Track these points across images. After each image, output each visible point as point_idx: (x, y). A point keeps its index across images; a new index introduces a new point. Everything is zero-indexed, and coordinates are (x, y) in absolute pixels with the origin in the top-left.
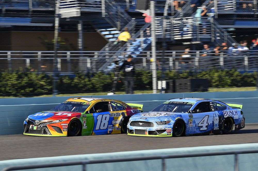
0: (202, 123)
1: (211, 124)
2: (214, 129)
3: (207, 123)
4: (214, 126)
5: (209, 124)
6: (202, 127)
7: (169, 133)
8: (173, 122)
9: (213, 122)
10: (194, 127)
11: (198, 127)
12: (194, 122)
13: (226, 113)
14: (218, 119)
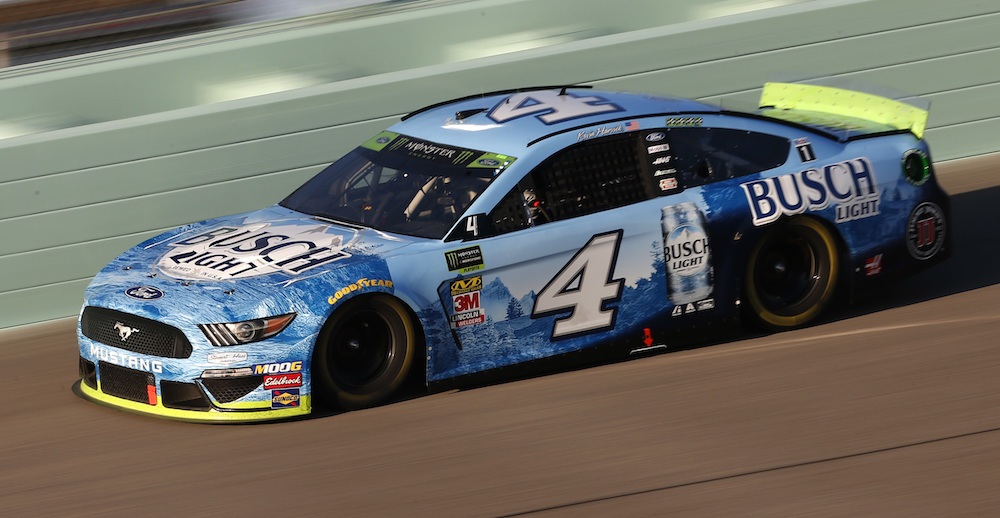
0: (564, 291)
1: (642, 282)
2: (677, 312)
3: (610, 280)
4: (670, 291)
5: (631, 283)
6: (568, 312)
7: (286, 395)
8: (309, 320)
9: (662, 269)
10: (498, 325)
11: (534, 316)
12: (501, 292)
13: (773, 194)
14: (699, 247)
